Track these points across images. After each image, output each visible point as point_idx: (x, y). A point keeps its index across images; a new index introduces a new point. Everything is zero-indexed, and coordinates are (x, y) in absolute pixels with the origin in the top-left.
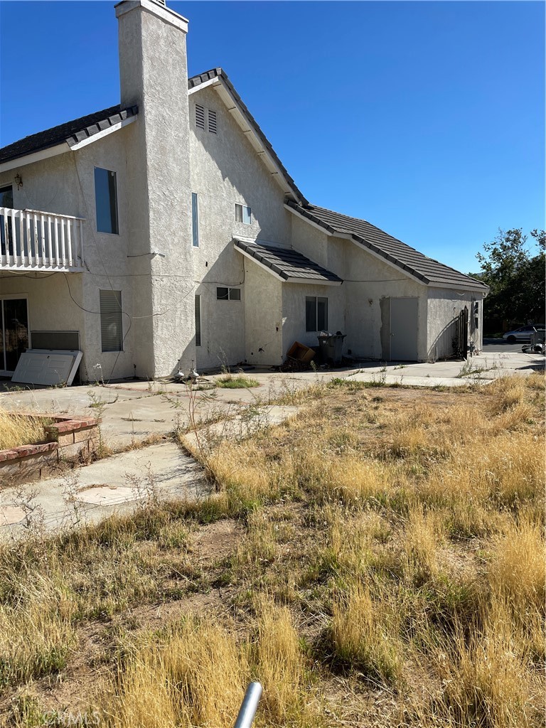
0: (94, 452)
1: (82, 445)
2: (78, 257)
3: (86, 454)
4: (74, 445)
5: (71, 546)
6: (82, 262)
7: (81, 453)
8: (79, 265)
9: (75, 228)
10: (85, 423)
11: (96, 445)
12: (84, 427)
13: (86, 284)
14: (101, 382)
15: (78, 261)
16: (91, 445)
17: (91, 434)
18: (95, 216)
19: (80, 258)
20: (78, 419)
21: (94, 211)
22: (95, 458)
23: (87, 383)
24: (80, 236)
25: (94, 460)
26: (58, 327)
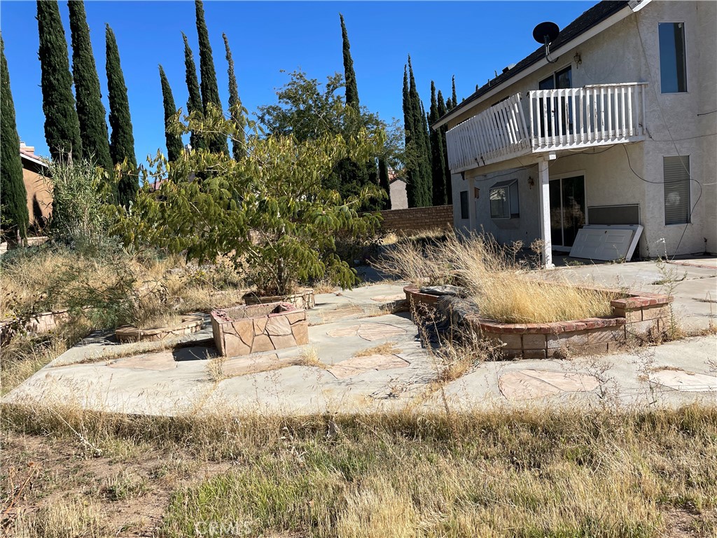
0: (664, 333)
1: (651, 324)
2: (639, 125)
3: (655, 333)
4: (642, 322)
5: (647, 426)
6: (643, 130)
7: (649, 332)
8: (640, 133)
9: (636, 95)
10: (655, 301)
11: (666, 325)
12: (654, 305)
13: (648, 153)
14: (664, 258)
15: (639, 129)
16: (661, 324)
17: (661, 313)
18: (659, 78)
19: (641, 125)
20: (646, 296)
21: (659, 72)
22: (666, 339)
23: (648, 259)
24: (642, 102)
25: (665, 341)
26: (616, 202)
